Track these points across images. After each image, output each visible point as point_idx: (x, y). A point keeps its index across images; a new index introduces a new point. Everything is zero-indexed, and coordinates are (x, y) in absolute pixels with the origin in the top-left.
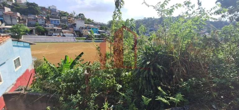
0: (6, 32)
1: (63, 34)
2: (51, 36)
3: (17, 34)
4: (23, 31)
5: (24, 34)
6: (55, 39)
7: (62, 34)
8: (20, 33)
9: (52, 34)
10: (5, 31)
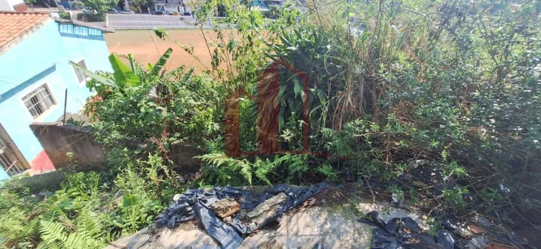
0: (76, 7)
1: (185, 10)
2: (160, 13)
3: (97, 10)
4: (107, 5)
5: (110, 11)
6: (170, 23)
7: (182, 9)
8: (100, 8)
9: (163, 9)
10: (74, 4)
